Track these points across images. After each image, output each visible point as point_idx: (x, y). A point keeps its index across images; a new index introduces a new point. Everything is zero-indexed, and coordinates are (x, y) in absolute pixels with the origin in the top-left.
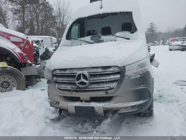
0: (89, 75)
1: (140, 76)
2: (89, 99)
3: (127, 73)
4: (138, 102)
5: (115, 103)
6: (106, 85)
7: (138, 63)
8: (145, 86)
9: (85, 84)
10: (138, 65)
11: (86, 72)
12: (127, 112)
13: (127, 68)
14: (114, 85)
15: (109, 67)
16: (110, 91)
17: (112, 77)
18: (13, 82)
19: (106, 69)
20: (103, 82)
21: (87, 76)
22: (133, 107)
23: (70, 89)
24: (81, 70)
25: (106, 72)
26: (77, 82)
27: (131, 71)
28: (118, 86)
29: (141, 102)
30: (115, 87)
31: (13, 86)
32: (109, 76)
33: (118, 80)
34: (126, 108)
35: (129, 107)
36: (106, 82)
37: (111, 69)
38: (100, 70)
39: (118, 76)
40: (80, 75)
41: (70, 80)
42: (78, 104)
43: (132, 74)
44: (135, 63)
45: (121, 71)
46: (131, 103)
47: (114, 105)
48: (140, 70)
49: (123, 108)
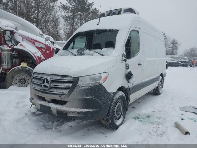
0: (51, 80)
1: (89, 88)
2: (50, 100)
3: (79, 83)
4: (84, 110)
5: (66, 107)
6: (61, 91)
7: (90, 77)
8: (93, 97)
9: (47, 87)
10: (90, 78)
11: (49, 78)
12: (73, 116)
13: (80, 79)
14: (66, 91)
15: (67, 76)
16: (63, 96)
17: (66, 85)
18: (29, 80)
19: (64, 77)
20: (58, 88)
21: (48, 80)
22: (79, 113)
23: (39, 89)
24: (47, 76)
25: (62, 80)
26: (43, 85)
27: (82, 82)
28: (70, 93)
29: (87, 110)
30: (67, 93)
31: (29, 83)
32: (65, 83)
33: (70, 88)
34: (73, 112)
35: (75, 112)
36: (61, 88)
37: (66, 78)
38: (59, 78)
39: (71, 85)
40: (45, 79)
41: (40, 82)
42: (43, 103)
43: (82, 85)
44: (88, 76)
45: (75, 81)
46: (78, 109)
47: (65, 108)
48: (91, 82)
49: (71, 112)
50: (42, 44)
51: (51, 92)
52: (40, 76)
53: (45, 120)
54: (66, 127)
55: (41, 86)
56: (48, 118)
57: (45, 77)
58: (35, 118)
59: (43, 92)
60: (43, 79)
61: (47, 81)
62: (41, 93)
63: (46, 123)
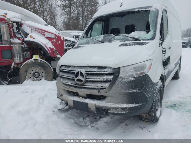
0: (86, 73)
1: (134, 79)
2: (85, 95)
3: (121, 75)
4: (129, 105)
5: (106, 102)
6: (99, 85)
7: (134, 66)
8: (139, 90)
9: (81, 81)
10: (134, 68)
11: (83, 71)
12: (116, 112)
13: (122, 70)
14: (107, 85)
15: (105, 68)
16: (102, 90)
17: (106, 77)
18: (43, 73)
19: (101, 69)
20: (97, 81)
21: (84, 74)
22: (123, 109)
23: (71, 84)
24: (80, 68)
25: (101, 72)
26: (76, 79)
27: (125, 73)
28: (111, 87)
29: (133, 105)
30: (107, 87)
31: (43, 76)
32: (103, 76)
33: (110, 81)
34: (117, 109)
35: (119, 108)
36: (100, 81)
37: (105, 70)
38: (95, 70)
39: (111, 77)
40: (78, 72)
41: (71, 76)
42: (76, 99)
43: (125, 76)
44: (131, 66)
45: (116, 72)
46: (122, 104)
47: (106, 104)
48: (135, 73)
49: (113, 108)
50: (51, 34)
51: (87, 87)
52: (70, 69)
53: (74, 116)
54: (102, 124)
55: (74, 80)
56: (76, 114)
57: (78, 70)
58: (63, 115)
59: (76, 87)
60: (76, 72)
61: (82, 74)
62: (73, 88)
63: (76, 120)
